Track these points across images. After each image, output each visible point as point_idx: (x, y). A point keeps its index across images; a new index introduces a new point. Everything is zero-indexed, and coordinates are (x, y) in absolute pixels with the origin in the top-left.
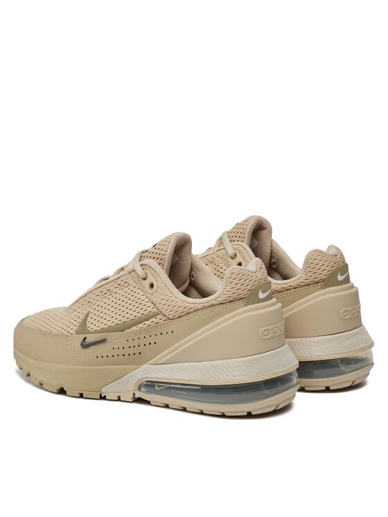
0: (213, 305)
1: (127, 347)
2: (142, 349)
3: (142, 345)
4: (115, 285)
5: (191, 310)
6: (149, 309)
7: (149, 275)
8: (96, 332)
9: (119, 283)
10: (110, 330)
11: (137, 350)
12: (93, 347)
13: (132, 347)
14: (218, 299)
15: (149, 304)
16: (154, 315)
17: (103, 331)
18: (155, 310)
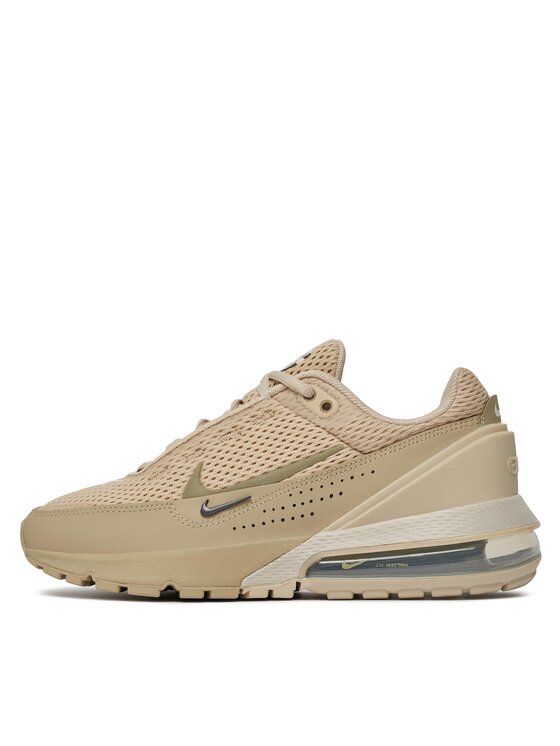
0: (437, 425)
1: (288, 507)
2: (316, 506)
3: (317, 500)
4: (246, 418)
5: (403, 435)
6: (326, 442)
7: (319, 391)
8: (225, 489)
9: (253, 413)
10: (253, 483)
11: (307, 509)
12: (226, 513)
13: (299, 505)
14: (445, 415)
15: (324, 434)
16: (336, 450)
17: (239, 486)
18: (336, 442)
